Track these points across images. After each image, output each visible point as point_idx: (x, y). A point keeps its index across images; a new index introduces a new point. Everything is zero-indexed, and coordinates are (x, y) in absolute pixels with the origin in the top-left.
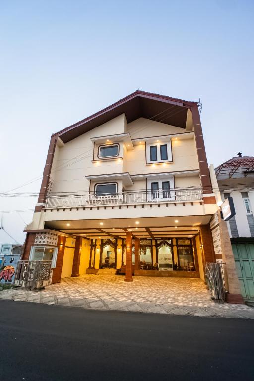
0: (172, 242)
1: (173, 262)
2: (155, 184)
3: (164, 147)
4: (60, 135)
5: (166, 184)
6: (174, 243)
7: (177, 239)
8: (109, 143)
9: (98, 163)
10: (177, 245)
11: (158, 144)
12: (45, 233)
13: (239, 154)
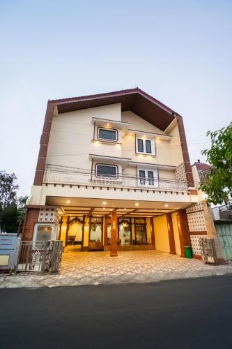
0: (131, 221)
1: (131, 238)
2: (142, 173)
3: (148, 142)
4: (58, 104)
5: (151, 174)
6: (133, 222)
7: (135, 218)
8: (108, 127)
9: (97, 144)
10: (135, 224)
11: (144, 139)
12: (47, 210)
13: (199, 160)
